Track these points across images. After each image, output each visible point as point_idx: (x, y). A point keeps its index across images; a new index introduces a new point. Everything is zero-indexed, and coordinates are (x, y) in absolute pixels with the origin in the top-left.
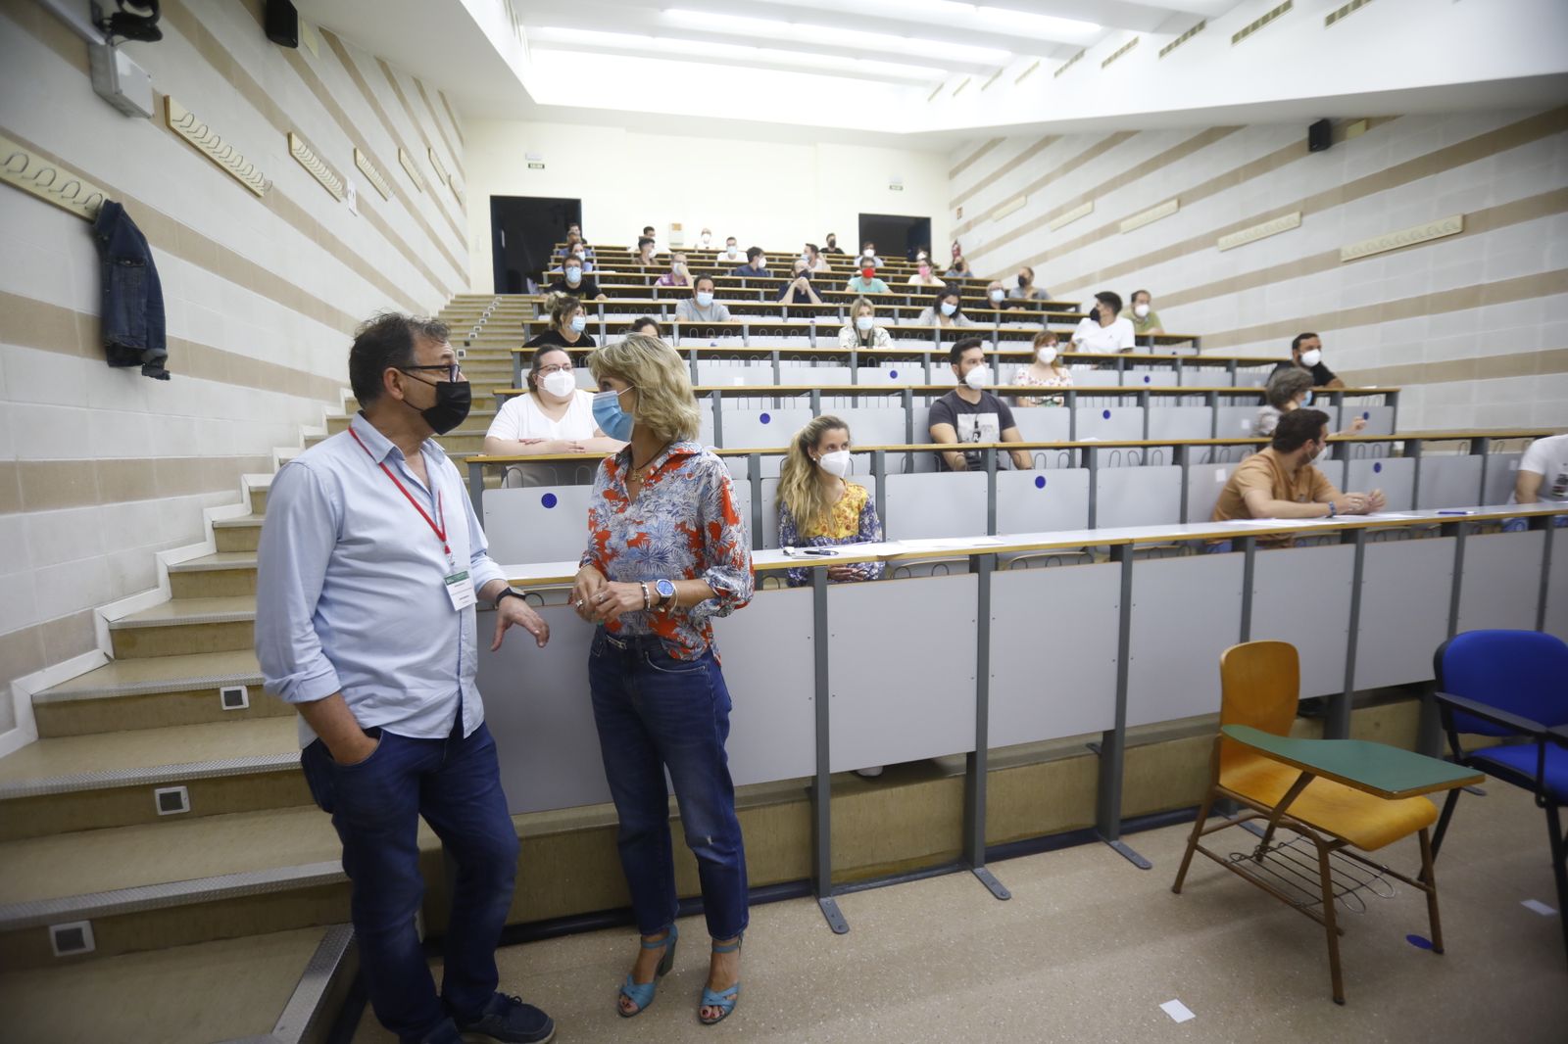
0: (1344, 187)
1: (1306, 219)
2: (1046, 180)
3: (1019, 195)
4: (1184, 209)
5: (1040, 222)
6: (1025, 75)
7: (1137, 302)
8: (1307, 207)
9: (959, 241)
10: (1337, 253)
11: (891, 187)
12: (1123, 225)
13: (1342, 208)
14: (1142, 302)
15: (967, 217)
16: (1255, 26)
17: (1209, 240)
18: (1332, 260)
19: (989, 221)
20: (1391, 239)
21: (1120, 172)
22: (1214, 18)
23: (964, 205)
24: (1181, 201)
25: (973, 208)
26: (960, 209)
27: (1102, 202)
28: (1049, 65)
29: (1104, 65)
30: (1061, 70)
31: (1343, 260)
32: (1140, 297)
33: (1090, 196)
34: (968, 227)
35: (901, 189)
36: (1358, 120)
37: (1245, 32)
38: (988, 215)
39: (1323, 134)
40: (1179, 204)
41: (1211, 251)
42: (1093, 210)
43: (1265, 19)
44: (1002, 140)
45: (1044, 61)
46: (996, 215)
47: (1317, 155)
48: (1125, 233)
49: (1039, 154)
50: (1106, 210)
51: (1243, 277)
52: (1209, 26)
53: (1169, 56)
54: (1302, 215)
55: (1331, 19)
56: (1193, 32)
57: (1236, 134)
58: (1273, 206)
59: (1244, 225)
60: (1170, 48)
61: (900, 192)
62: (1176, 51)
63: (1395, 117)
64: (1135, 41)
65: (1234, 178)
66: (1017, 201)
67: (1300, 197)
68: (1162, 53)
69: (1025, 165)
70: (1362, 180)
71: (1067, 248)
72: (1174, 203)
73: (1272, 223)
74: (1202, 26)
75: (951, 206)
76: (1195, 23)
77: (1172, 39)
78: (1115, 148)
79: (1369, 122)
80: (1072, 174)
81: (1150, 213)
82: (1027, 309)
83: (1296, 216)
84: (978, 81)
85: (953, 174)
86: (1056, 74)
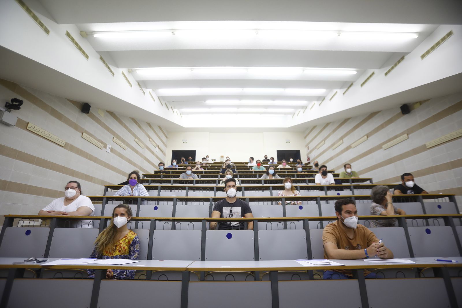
0: (420, 124)
1: (410, 136)
2: (329, 136)
3: (322, 141)
4: (370, 138)
5: (329, 148)
6: (312, 107)
7: (346, 168)
8: (409, 132)
9: (309, 156)
10: (425, 146)
11: (286, 142)
12: (352, 146)
13: (421, 130)
14: (348, 168)
15: (311, 148)
16: (366, 81)
17: (379, 147)
18: (424, 148)
19: (316, 150)
20: (443, 138)
21: (348, 130)
22: (355, 82)
23: (309, 146)
24: (368, 136)
25: (312, 146)
26: (308, 147)
27: (345, 140)
28: (317, 103)
29: (330, 100)
30: (320, 104)
31: (428, 148)
32: (347, 166)
33: (342, 138)
34: (311, 152)
35: (290, 142)
36: (417, 103)
37: (364, 83)
38: (315, 148)
39: (406, 109)
40: (368, 137)
41: (381, 150)
42: (343, 142)
43: (368, 79)
44: (316, 126)
45: (316, 102)
46: (317, 147)
47: (406, 116)
48: (353, 148)
49: (326, 129)
50: (347, 142)
51: (394, 158)
52: (354, 84)
53: (346, 94)
54: (408, 135)
55: (386, 74)
56: (350, 86)
57: (379, 114)
58: (398, 133)
59: (389, 140)
60: (345, 92)
61: (289, 144)
62: (347, 92)
63: (429, 100)
64: (336, 92)
65: (382, 127)
66: (322, 143)
67: (406, 129)
68: (344, 94)
69: (322, 132)
70: (425, 121)
71: (338, 155)
72: (366, 137)
73: (398, 139)
74: (352, 84)
75: (306, 146)
76: (350, 84)
77: (345, 89)
78: (346, 123)
79: (421, 103)
80: (335, 133)
81: (359, 141)
82: (308, 173)
83: (406, 135)
84: (302, 111)
85: (305, 137)
86: (319, 105)
